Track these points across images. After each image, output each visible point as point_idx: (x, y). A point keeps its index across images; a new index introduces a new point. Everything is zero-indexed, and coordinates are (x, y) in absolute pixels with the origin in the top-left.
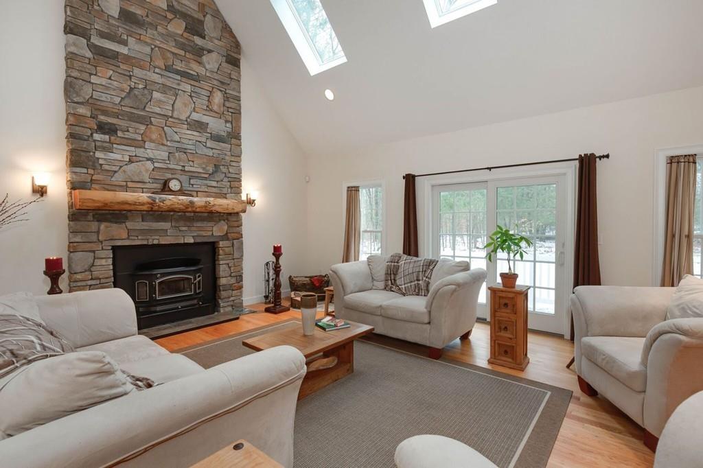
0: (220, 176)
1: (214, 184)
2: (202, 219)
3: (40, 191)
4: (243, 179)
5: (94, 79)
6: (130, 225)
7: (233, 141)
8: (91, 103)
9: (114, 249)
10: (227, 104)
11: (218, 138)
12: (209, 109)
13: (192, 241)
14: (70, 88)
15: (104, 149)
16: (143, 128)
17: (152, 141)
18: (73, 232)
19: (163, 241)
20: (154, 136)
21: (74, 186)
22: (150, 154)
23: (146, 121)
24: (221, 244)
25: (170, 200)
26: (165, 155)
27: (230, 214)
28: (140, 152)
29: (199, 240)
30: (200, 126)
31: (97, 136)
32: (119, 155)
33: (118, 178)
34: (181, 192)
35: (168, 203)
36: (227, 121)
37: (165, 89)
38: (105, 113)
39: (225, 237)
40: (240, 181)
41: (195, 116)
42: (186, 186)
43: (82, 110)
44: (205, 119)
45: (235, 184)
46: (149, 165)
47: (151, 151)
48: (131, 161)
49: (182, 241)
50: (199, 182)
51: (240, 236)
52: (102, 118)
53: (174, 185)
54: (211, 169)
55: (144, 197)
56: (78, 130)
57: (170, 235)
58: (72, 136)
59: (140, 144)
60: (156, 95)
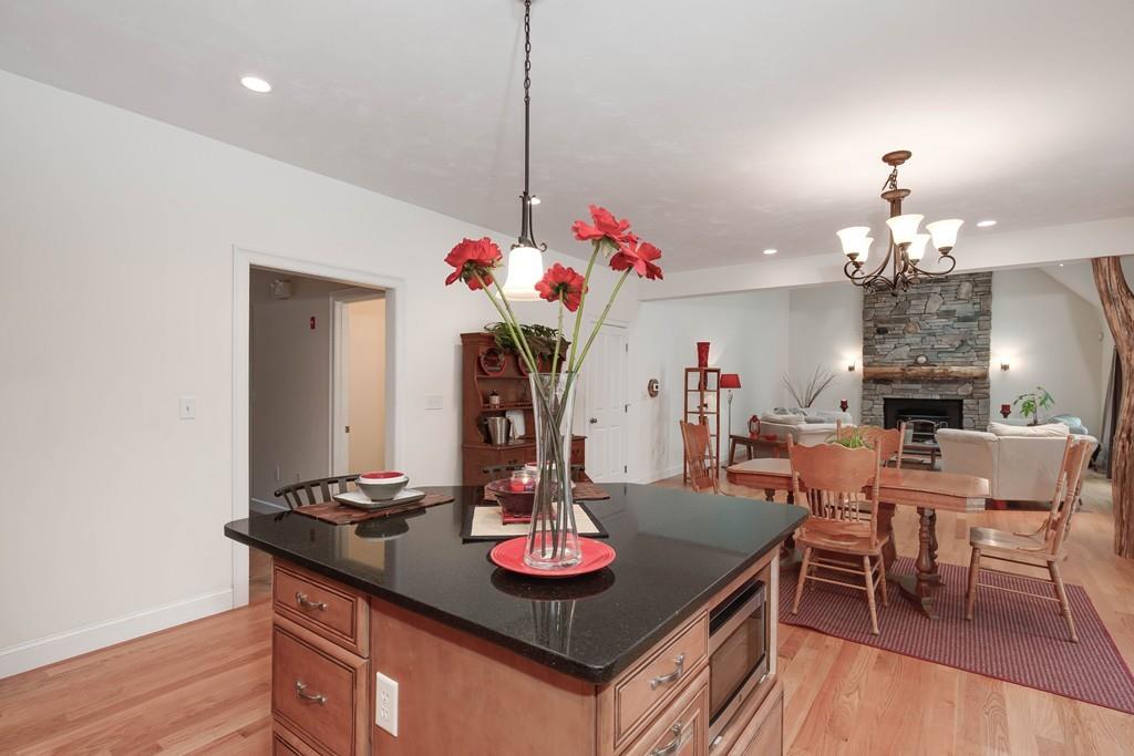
0: (966, 348)
1: (960, 355)
2: (949, 382)
3: (851, 369)
4: (991, 348)
5: (876, 305)
6: (894, 386)
7: (981, 318)
8: (875, 319)
9: (885, 399)
10: (976, 290)
11: (965, 319)
12: (957, 299)
13: (938, 397)
14: (865, 314)
15: (880, 343)
16: (904, 325)
17: (909, 332)
18: (864, 389)
19: (916, 397)
20: (910, 329)
21: (866, 365)
22: (908, 341)
23: (906, 321)
24: (965, 401)
25: (916, 370)
26: (918, 340)
27: (976, 378)
28: (902, 341)
29: (944, 398)
30: (948, 314)
31: (877, 337)
32: (889, 345)
33: (888, 359)
34: (926, 364)
35: (914, 372)
36: (974, 304)
37: (919, 297)
38: (882, 323)
39: (970, 396)
40: (988, 349)
41: (944, 308)
42: (933, 358)
43: (871, 324)
44: (953, 307)
45: (984, 353)
46: (908, 348)
47: (909, 339)
48: (895, 347)
49: (929, 397)
50: (945, 355)
51: (987, 396)
52: (880, 326)
53: (922, 359)
54: (957, 344)
55: (898, 370)
56: (867, 335)
57: (920, 393)
58: (865, 339)
59: (903, 336)
60: (913, 302)
